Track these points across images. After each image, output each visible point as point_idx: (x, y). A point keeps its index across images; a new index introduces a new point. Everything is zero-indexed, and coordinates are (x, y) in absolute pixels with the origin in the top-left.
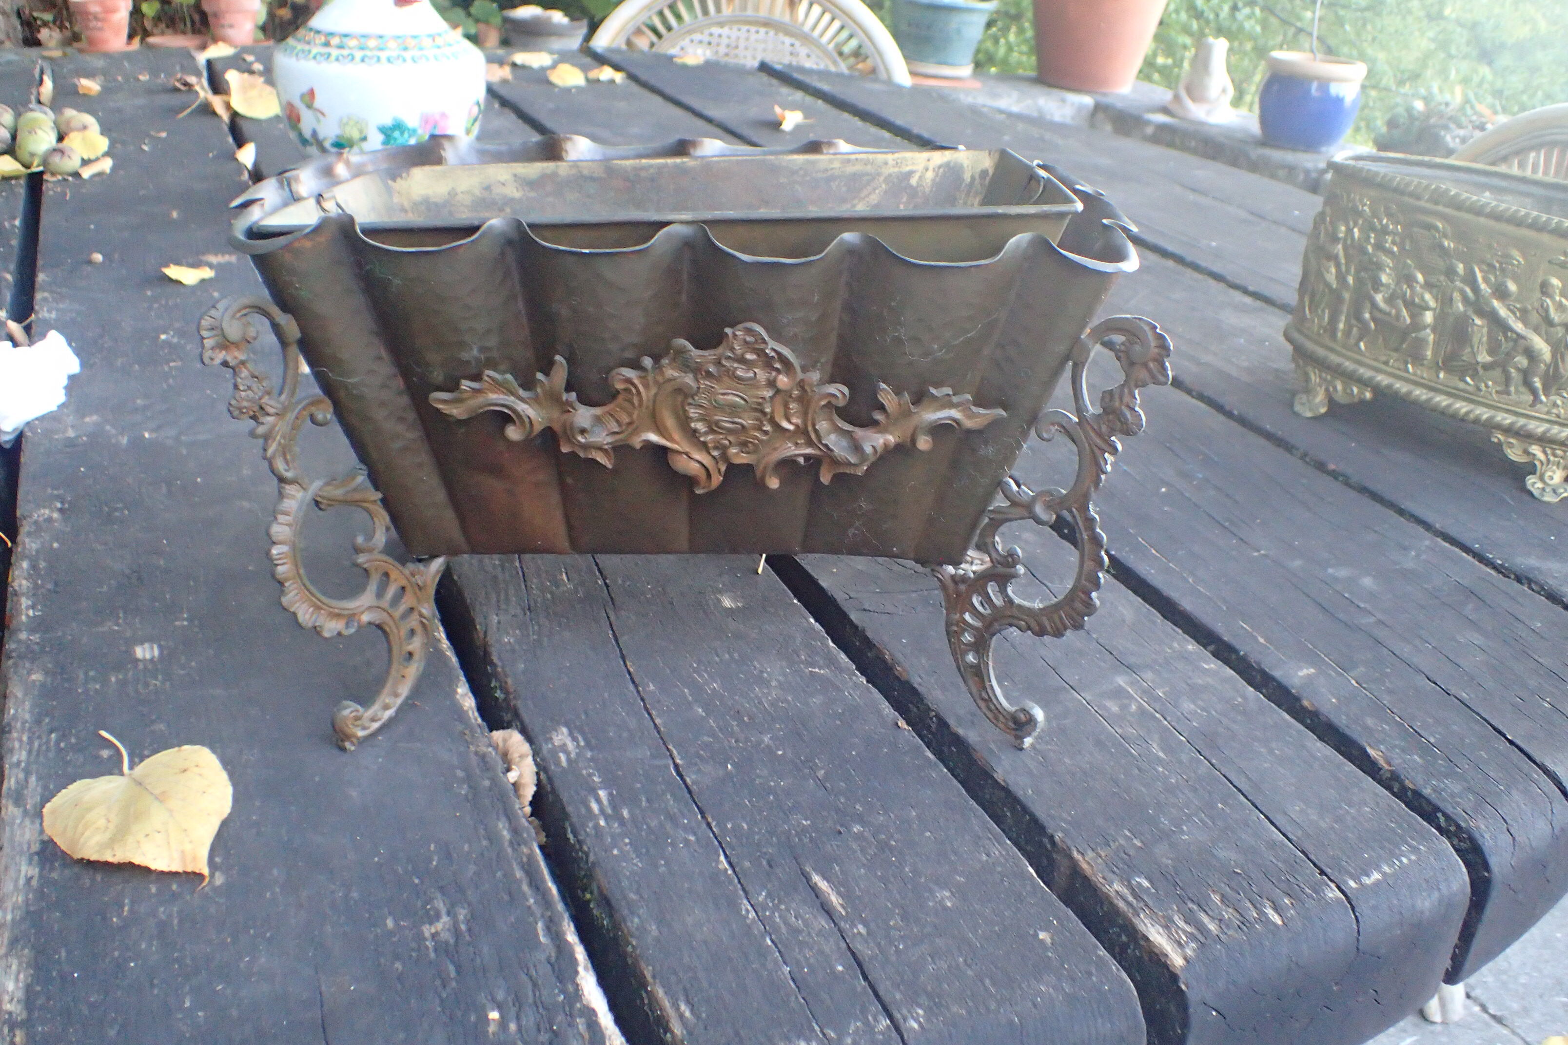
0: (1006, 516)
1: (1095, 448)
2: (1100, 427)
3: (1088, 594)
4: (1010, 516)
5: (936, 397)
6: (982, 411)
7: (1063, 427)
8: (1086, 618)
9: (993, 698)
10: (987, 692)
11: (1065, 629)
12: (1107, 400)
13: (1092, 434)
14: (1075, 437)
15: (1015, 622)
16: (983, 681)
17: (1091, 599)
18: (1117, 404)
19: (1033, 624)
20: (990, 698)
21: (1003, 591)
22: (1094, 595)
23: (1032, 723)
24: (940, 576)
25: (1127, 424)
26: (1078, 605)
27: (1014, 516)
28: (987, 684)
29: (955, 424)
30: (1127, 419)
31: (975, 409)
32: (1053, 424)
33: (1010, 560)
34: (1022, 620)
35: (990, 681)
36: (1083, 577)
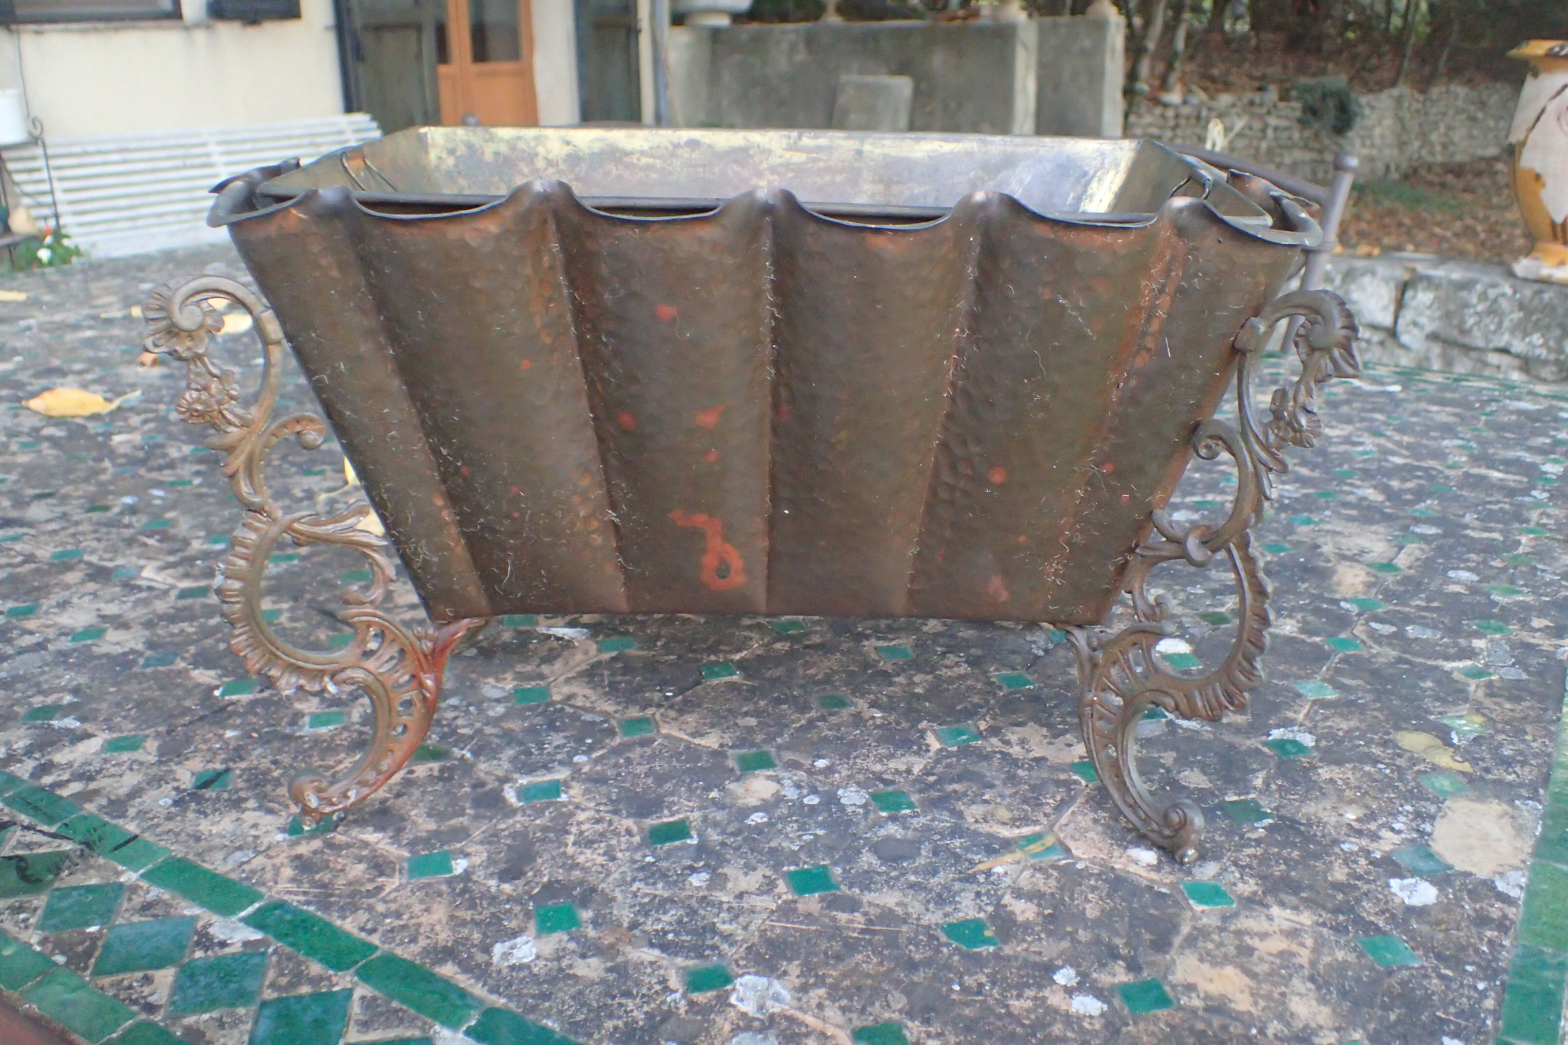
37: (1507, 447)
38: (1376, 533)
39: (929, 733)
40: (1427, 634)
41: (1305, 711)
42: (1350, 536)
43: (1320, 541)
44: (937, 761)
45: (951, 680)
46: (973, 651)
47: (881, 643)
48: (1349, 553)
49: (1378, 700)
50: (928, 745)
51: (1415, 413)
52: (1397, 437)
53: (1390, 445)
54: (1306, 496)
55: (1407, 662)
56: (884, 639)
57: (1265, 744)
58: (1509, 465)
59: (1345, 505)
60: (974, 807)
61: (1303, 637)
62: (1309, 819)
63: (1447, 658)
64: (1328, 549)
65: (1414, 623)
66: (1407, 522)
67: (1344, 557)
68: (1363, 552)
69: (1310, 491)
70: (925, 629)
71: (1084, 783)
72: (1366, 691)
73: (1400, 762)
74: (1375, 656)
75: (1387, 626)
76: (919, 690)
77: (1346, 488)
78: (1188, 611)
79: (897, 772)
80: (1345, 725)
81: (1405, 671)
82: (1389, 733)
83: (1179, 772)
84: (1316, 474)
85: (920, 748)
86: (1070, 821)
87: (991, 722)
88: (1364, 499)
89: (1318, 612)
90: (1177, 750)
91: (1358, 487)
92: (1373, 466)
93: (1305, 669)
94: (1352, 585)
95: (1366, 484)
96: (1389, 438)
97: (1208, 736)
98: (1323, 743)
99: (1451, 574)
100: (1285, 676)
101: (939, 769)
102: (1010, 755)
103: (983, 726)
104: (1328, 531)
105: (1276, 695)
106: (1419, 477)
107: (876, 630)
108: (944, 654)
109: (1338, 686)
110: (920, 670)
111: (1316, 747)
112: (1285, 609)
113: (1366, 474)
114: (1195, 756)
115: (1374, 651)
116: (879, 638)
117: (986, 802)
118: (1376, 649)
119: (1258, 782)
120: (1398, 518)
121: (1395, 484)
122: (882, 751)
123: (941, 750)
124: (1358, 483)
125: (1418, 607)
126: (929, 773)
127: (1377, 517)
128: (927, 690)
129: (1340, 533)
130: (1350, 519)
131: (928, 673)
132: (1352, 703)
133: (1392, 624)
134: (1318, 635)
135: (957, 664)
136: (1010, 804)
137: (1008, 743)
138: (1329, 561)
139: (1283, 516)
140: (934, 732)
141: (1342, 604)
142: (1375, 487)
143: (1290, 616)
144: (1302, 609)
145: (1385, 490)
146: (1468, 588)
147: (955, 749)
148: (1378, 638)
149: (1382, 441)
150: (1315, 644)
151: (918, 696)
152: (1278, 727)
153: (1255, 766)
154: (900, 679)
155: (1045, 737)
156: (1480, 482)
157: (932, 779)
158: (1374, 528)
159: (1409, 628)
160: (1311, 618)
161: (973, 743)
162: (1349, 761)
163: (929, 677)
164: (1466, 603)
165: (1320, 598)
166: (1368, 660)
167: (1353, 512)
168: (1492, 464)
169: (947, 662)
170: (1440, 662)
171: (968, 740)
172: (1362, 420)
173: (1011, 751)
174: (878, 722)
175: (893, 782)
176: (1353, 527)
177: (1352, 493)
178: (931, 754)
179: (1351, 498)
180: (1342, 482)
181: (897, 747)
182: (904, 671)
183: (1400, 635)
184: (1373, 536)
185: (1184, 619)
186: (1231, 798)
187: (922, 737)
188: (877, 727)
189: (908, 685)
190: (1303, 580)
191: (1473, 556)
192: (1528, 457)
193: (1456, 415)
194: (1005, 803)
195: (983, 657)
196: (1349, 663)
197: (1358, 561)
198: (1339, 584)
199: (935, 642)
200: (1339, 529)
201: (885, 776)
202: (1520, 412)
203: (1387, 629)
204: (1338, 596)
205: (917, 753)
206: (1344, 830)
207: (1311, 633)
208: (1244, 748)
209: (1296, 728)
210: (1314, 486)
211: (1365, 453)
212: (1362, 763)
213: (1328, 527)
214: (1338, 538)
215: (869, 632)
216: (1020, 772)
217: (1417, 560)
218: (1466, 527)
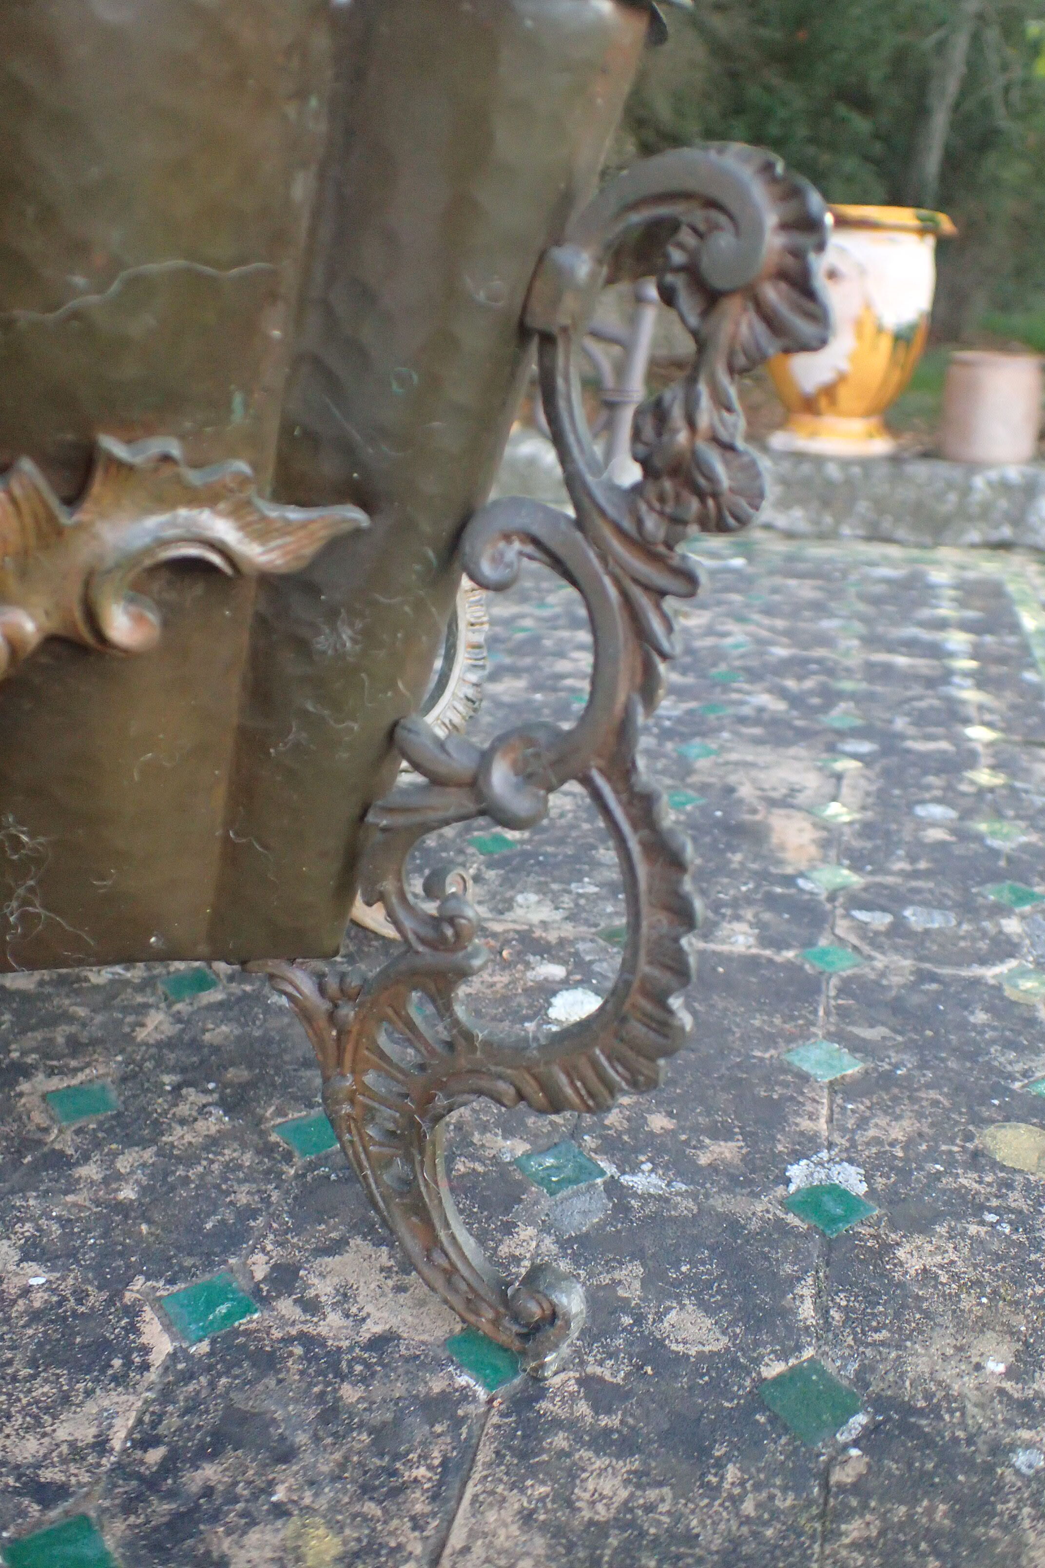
0: (417, 818)
1: (637, 593)
2: (639, 523)
3: (660, 999)
4: (432, 816)
5: (131, 468)
6: (294, 514)
7: (535, 541)
8: (662, 1062)
9: (459, 1264)
10: (447, 1255)
11: (612, 1089)
12: (648, 432)
13: (617, 545)
14: (571, 565)
15: (485, 1083)
16: (428, 1222)
17: (670, 1012)
18: (682, 437)
19: (530, 1087)
20: (452, 1264)
21: (445, 1008)
22: (676, 1002)
23: (559, 1323)
24: (290, 989)
25: (715, 496)
26: (637, 1029)
27: (440, 815)
28: (442, 1234)
29: (216, 559)
30: (712, 478)
31: (273, 512)
32: (507, 537)
33: (449, 932)
34: (500, 1077)
35: (447, 1226)
36: (643, 958)
37: (895, 623)
38: (795, 758)
39: (148, 1313)
40: (937, 921)
41: (824, 1111)
42: (766, 767)
43: (732, 779)
44: (166, 1395)
45: (189, 1158)
46: (231, 1074)
47: (56, 1083)
48: (775, 795)
49: (923, 1065)
50: (145, 1350)
51: (775, 590)
52: (766, 621)
53: (764, 634)
54: (690, 712)
55: (933, 978)
56: (63, 1071)
57: (786, 1204)
58: (911, 646)
59: (742, 720)
60: (254, 1536)
61: (768, 953)
62: (928, 1396)
63: (984, 961)
64: (746, 791)
65: (912, 903)
66: (831, 737)
67: (773, 803)
68: (793, 791)
69: (692, 705)
70: (141, 1034)
71: (482, 1394)
72: (900, 1048)
73: (1016, 1199)
74: (883, 974)
75: (878, 915)
76: (128, 1193)
77: (735, 696)
78: (583, 929)
79: (76, 1453)
80: (897, 1132)
81: (937, 997)
82: (969, 1137)
83: (660, 1317)
84: (689, 680)
85: (128, 1364)
86: (473, 1535)
87: (277, 1253)
88: (761, 710)
89: (771, 902)
90: (638, 1255)
91: (749, 693)
92: (754, 663)
93: (792, 1018)
94: (801, 846)
95: (758, 687)
96: (759, 625)
97: (686, 1206)
98: (880, 1182)
99: (920, 811)
100: (770, 1040)
101: (171, 1422)
102: (321, 1341)
103: (260, 1267)
104: (737, 764)
105: (768, 1081)
106: (814, 673)
107: (47, 1051)
108: (177, 1088)
109: (857, 1047)
110: (130, 1141)
111: (872, 1192)
112: (725, 904)
113: (754, 675)
114: (677, 1265)
115: (879, 965)
116: (51, 1072)
117: (280, 1511)
118: (881, 961)
119: (807, 1311)
120: (816, 733)
121: (791, 684)
122: (43, 1390)
123: (173, 1357)
124: (746, 687)
125: (902, 873)
126: (146, 1442)
127: (790, 734)
128: (144, 1190)
129: (753, 765)
130: (758, 741)
131: (144, 1144)
132: (887, 1080)
133: (884, 909)
134: (788, 947)
135: (203, 1111)
136: (335, 1507)
137: (311, 1306)
138: (754, 811)
139: (669, 746)
140: (158, 1303)
141: (801, 882)
142: (770, 691)
143: (738, 918)
144: (748, 900)
145: (783, 693)
146: (953, 831)
147: (204, 1347)
148: (874, 939)
149: (751, 628)
150: (789, 966)
151: (123, 1208)
152: (797, 1156)
153: (788, 1269)
154: (91, 1171)
155: (386, 1271)
156: (886, 673)
157: (155, 1456)
158: (793, 751)
159: (908, 913)
160: (767, 916)
161: (242, 1323)
162: (938, 1217)
163: (149, 1155)
164: (961, 858)
165: (763, 876)
166: (877, 983)
167: (757, 731)
168: (892, 647)
169: (183, 1109)
170: (977, 971)
171: (229, 1316)
172: (719, 603)
173: (323, 1329)
174: (38, 1300)
175: (61, 1491)
176: (765, 755)
177: (742, 703)
178: (152, 1375)
179: (746, 711)
180: (726, 689)
181: (79, 1369)
182: (98, 1145)
183: (898, 928)
184: (797, 765)
185: (581, 946)
186: (773, 1369)
187: (133, 1329)
188: (35, 1316)
189: (106, 1181)
190: (734, 850)
191: (931, 779)
192: (926, 635)
193: (820, 588)
194: (322, 1504)
195: (252, 1084)
196: (852, 995)
197: (792, 806)
198: (782, 847)
199: (160, 1064)
200: (750, 758)
201: (47, 1475)
202: (888, 581)
203: (880, 920)
204: (789, 870)
205: (120, 1380)
206: (1001, 1413)
207: (780, 944)
208: (754, 1225)
209: (824, 1155)
210: (696, 698)
211: (737, 646)
212: (958, 1217)
213: (734, 757)
214: (754, 773)
215: (32, 1058)
216: (350, 1393)
217: (868, 794)
218: (902, 737)
